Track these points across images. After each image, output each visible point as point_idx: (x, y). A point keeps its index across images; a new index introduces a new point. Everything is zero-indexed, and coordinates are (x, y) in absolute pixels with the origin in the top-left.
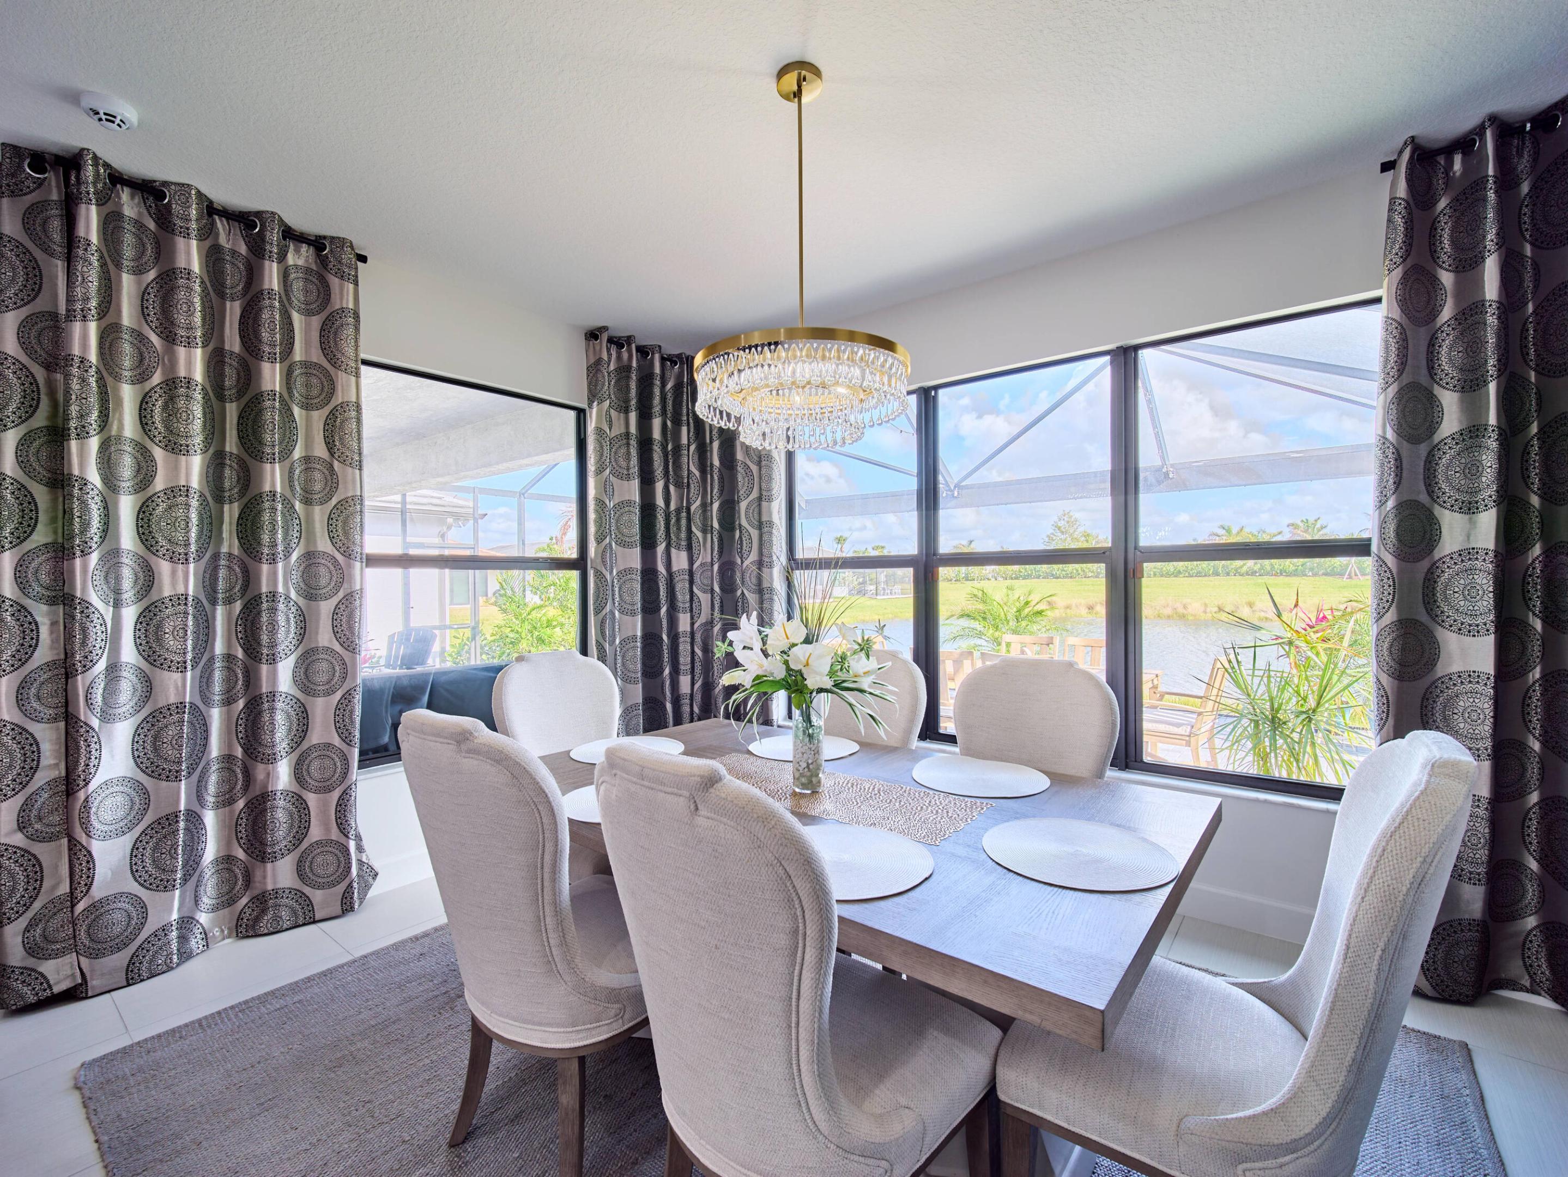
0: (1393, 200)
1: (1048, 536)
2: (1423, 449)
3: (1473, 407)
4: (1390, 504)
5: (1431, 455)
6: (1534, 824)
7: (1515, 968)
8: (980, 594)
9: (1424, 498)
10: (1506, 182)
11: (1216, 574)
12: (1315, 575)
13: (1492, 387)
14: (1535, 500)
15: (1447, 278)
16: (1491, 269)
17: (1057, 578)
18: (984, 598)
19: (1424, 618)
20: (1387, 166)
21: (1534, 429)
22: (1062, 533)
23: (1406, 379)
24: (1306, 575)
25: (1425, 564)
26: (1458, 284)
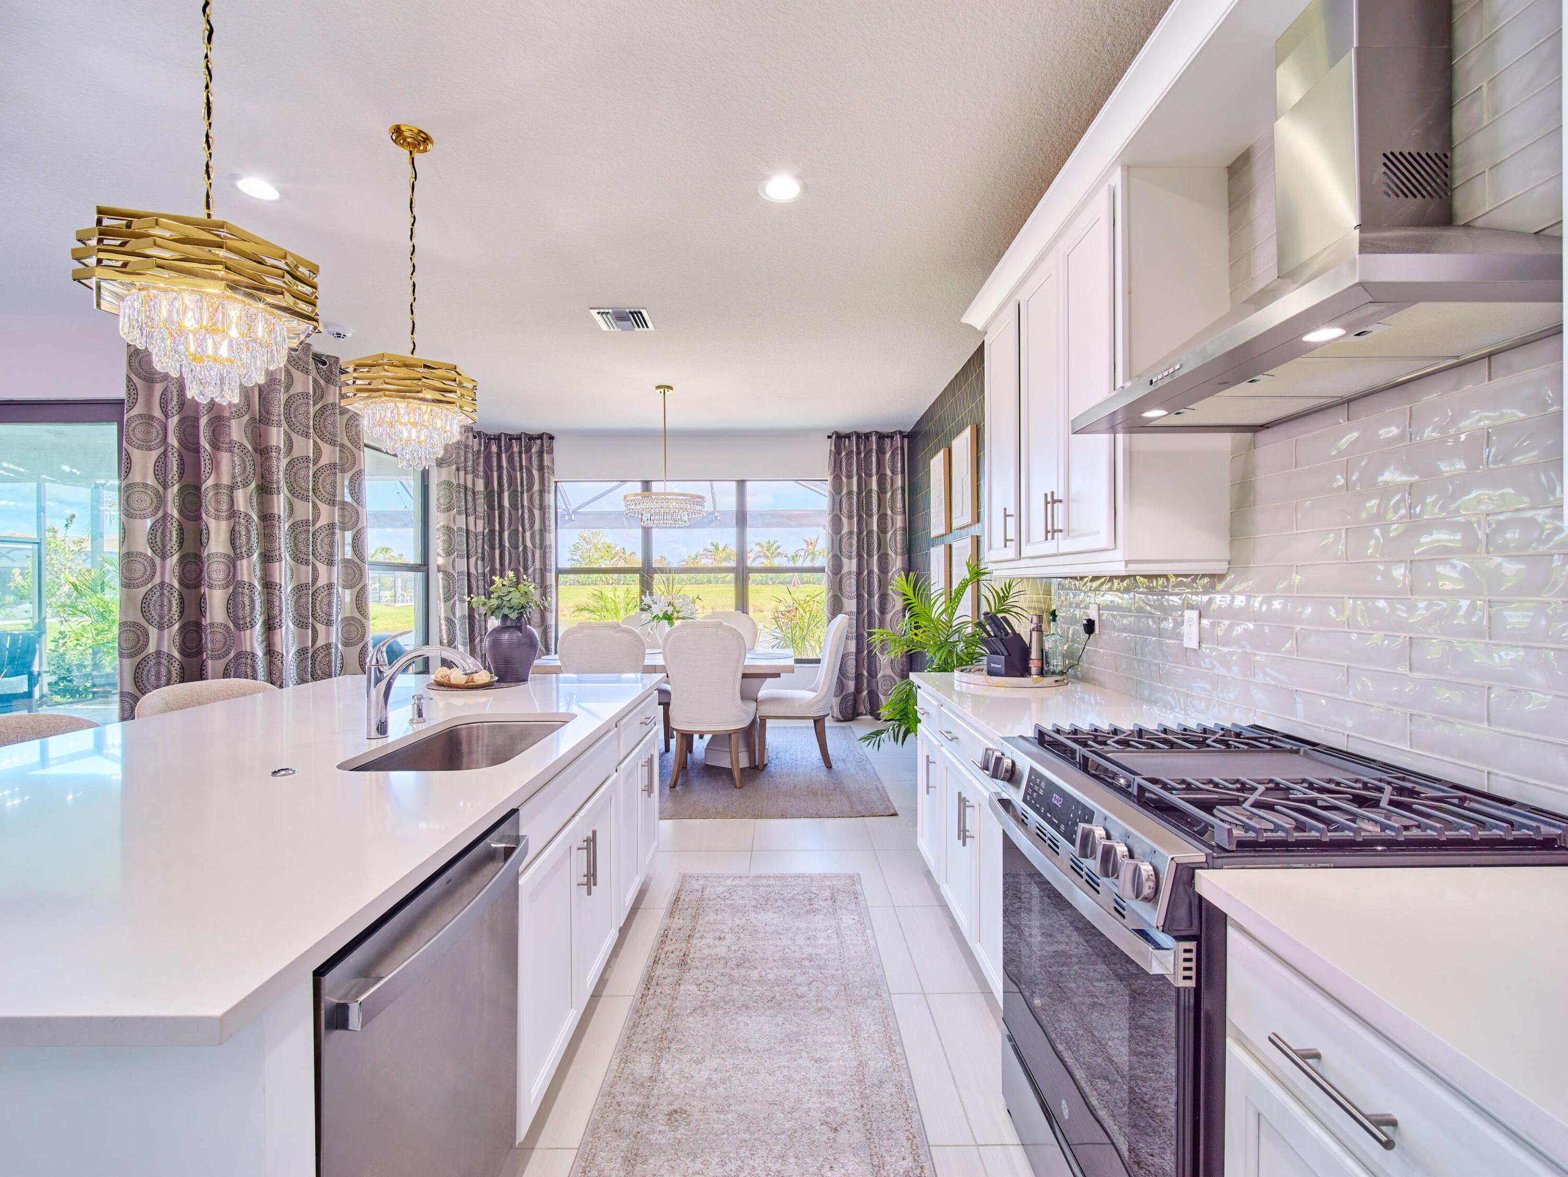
0: (831, 450)
1: (574, 545)
2: (839, 536)
3: (850, 525)
4: (830, 556)
5: (840, 539)
6: (866, 661)
7: (862, 709)
8: (599, 594)
9: (839, 553)
10: (859, 453)
11: (709, 582)
12: (774, 583)
13: (855, 519)
14: (865, 556)
15: (844, 479)
16: (855, 479)
17: (584, 585)
18: (601, 597)
19: (839, 594)
20: (829, 437)
21: (865, 533)
22: (587, 543)
23: (834, 513)
24: (767, 584)
25: (839, 576)
26: (847, 482)
